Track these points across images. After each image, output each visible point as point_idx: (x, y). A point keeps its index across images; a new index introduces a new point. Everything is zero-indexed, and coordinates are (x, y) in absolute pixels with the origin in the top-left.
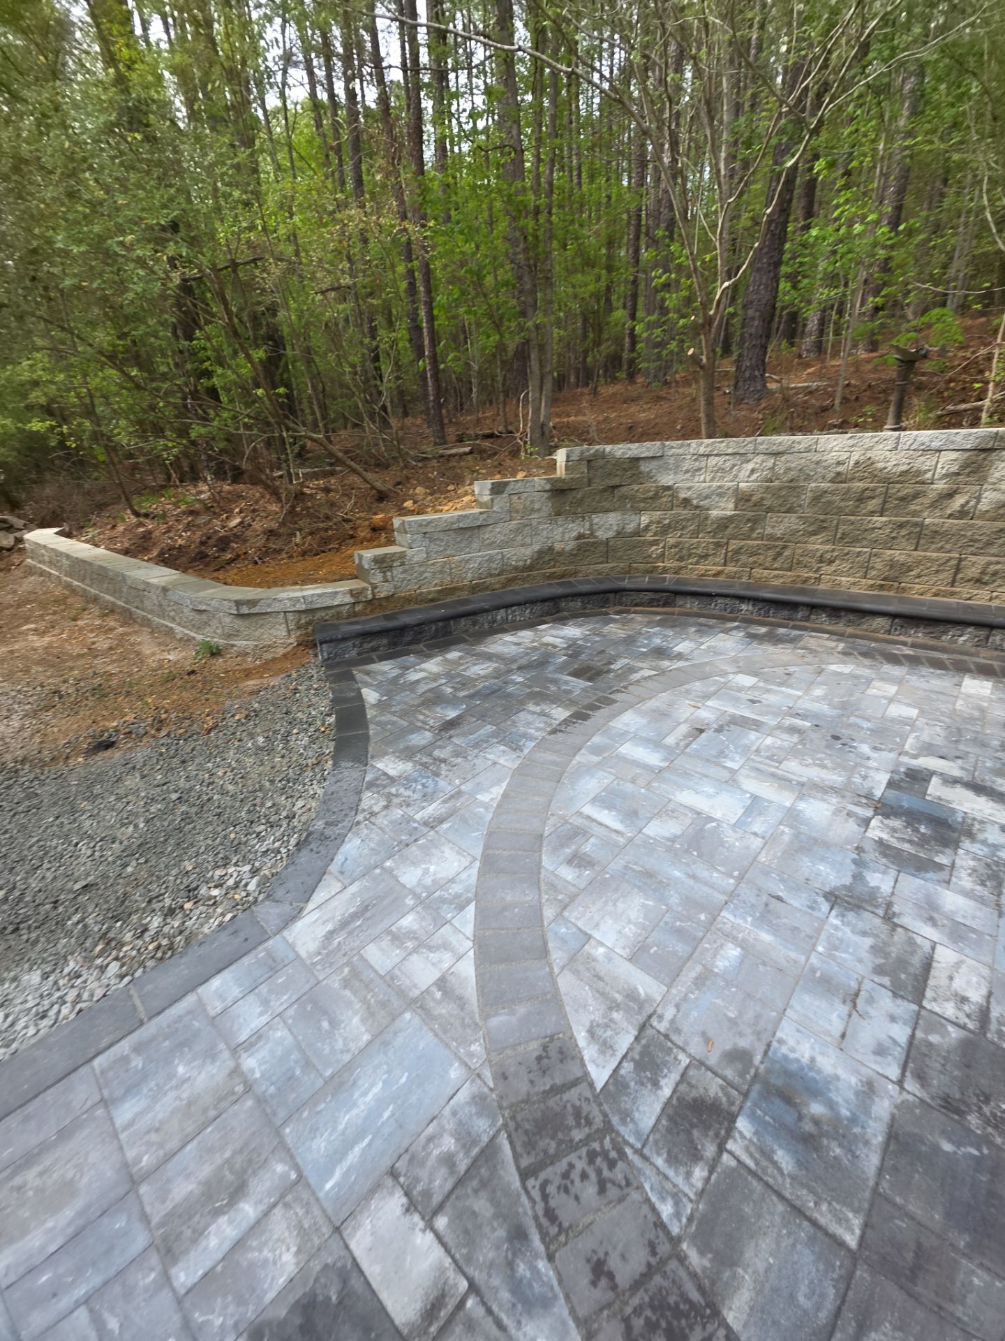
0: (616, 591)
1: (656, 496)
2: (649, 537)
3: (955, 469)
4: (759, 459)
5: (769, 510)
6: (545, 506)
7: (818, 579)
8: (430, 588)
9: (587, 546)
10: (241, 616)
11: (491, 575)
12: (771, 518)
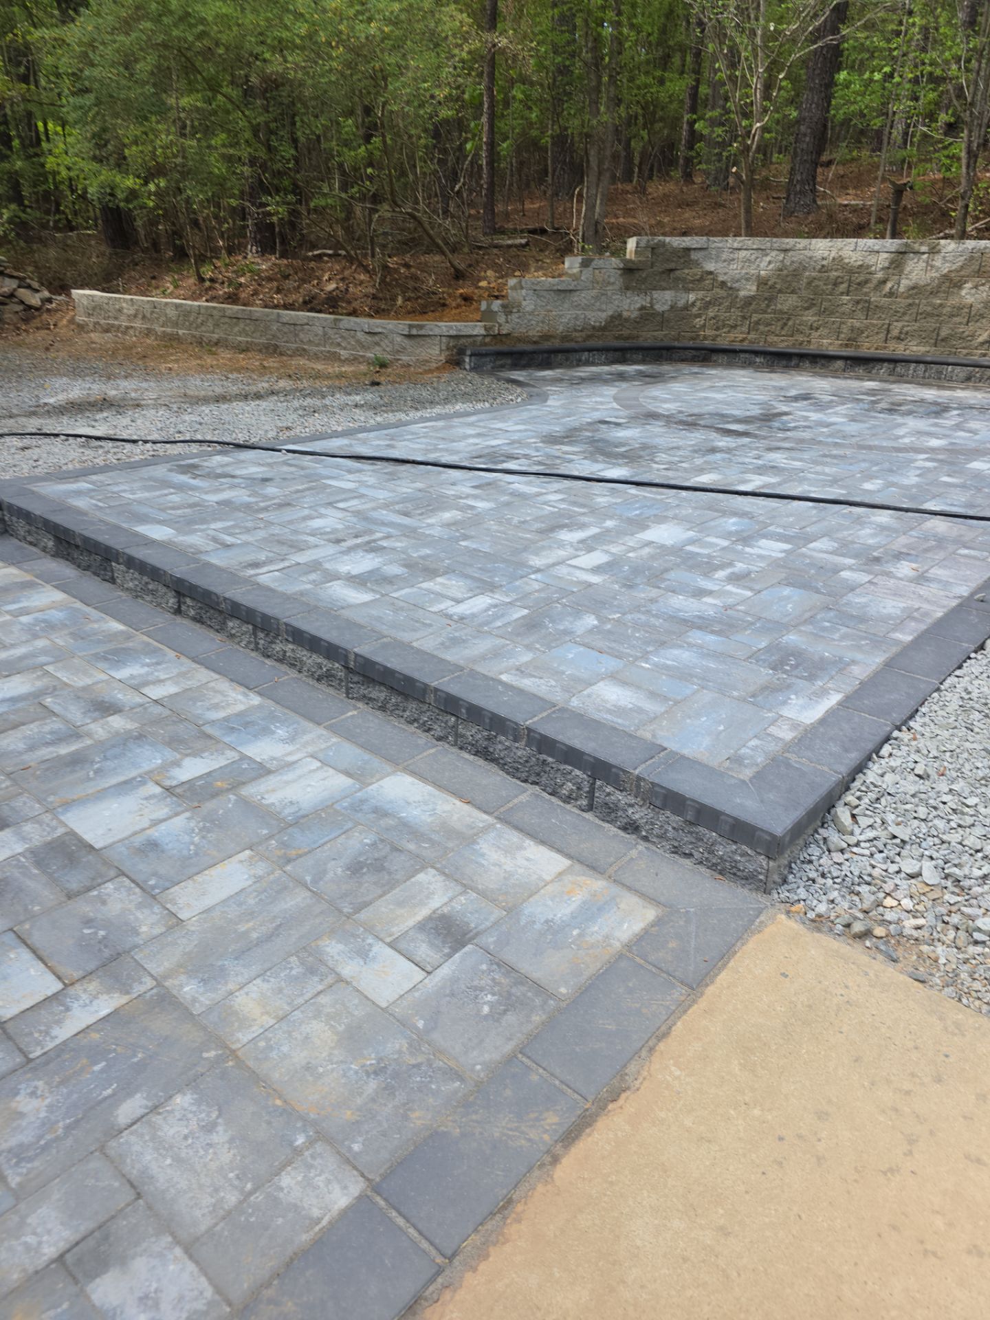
0: (668, 349)
1: (701, 279)
2: (695, 310)
3: (886, 264)
4: (774, 253)
5: (780, 291)
6: (616, 279)
7: (809, 342)
8: (534, 333)
9: (647, 315)
10: (409, 336)
11: (576, 330)
12: (781, 297)
